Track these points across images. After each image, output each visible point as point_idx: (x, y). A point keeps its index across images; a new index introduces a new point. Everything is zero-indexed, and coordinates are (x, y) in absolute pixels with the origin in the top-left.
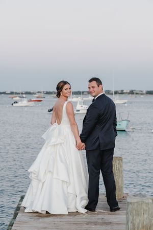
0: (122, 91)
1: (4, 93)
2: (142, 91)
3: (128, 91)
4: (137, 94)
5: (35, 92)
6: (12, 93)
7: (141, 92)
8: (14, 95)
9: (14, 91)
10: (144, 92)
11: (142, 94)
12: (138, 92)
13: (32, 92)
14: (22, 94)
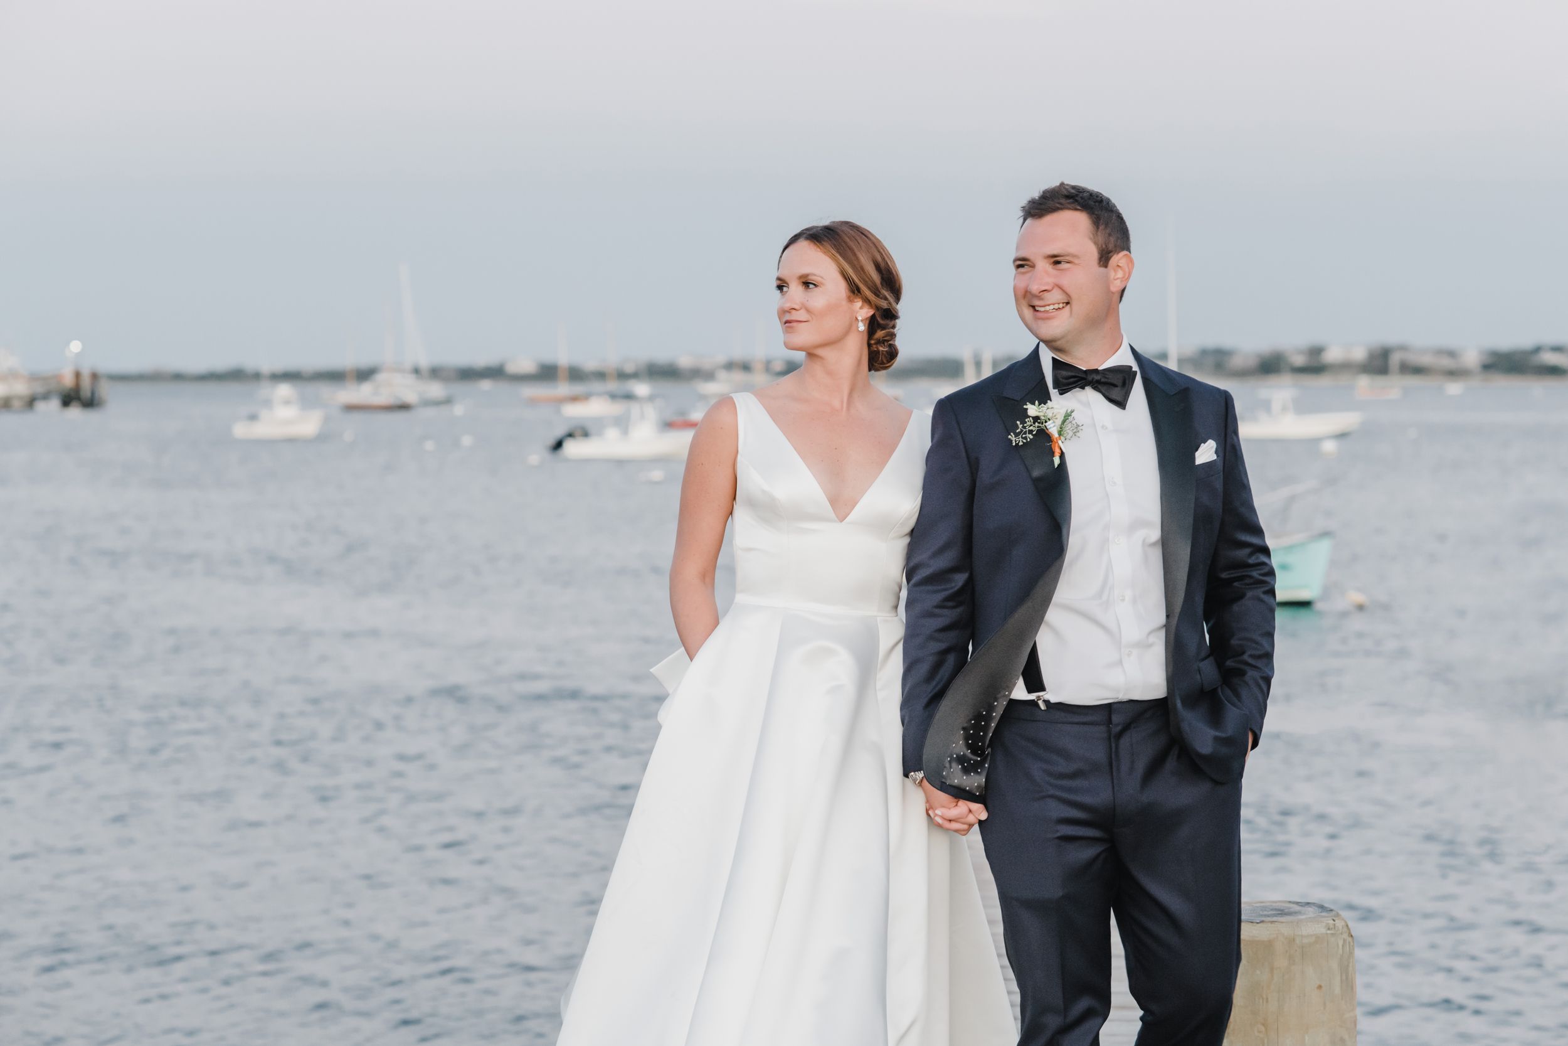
0: (1316, 351)
1: (495, 373)
2: (1452, 354)
3: (1359, 354)
4: (1418, 370)
5: (706, 364)
6: (547, 373)
7: (1446, 363)
8: (563, 389)
9: (563, 358)
10: (1471, 358)
11: (1453, 374)
12: (1426, 360)
13: (685, 361)
14: (622, 376)
